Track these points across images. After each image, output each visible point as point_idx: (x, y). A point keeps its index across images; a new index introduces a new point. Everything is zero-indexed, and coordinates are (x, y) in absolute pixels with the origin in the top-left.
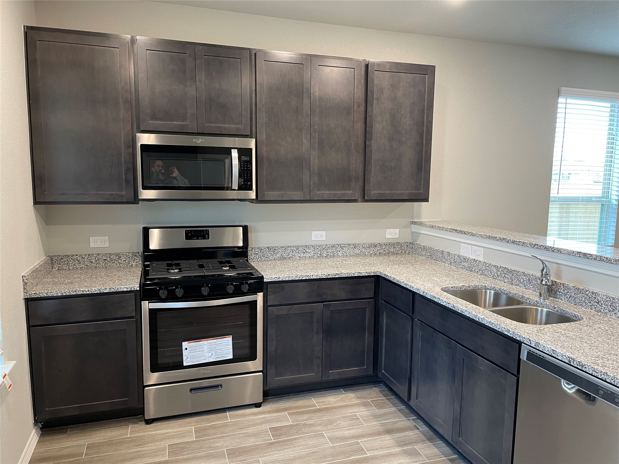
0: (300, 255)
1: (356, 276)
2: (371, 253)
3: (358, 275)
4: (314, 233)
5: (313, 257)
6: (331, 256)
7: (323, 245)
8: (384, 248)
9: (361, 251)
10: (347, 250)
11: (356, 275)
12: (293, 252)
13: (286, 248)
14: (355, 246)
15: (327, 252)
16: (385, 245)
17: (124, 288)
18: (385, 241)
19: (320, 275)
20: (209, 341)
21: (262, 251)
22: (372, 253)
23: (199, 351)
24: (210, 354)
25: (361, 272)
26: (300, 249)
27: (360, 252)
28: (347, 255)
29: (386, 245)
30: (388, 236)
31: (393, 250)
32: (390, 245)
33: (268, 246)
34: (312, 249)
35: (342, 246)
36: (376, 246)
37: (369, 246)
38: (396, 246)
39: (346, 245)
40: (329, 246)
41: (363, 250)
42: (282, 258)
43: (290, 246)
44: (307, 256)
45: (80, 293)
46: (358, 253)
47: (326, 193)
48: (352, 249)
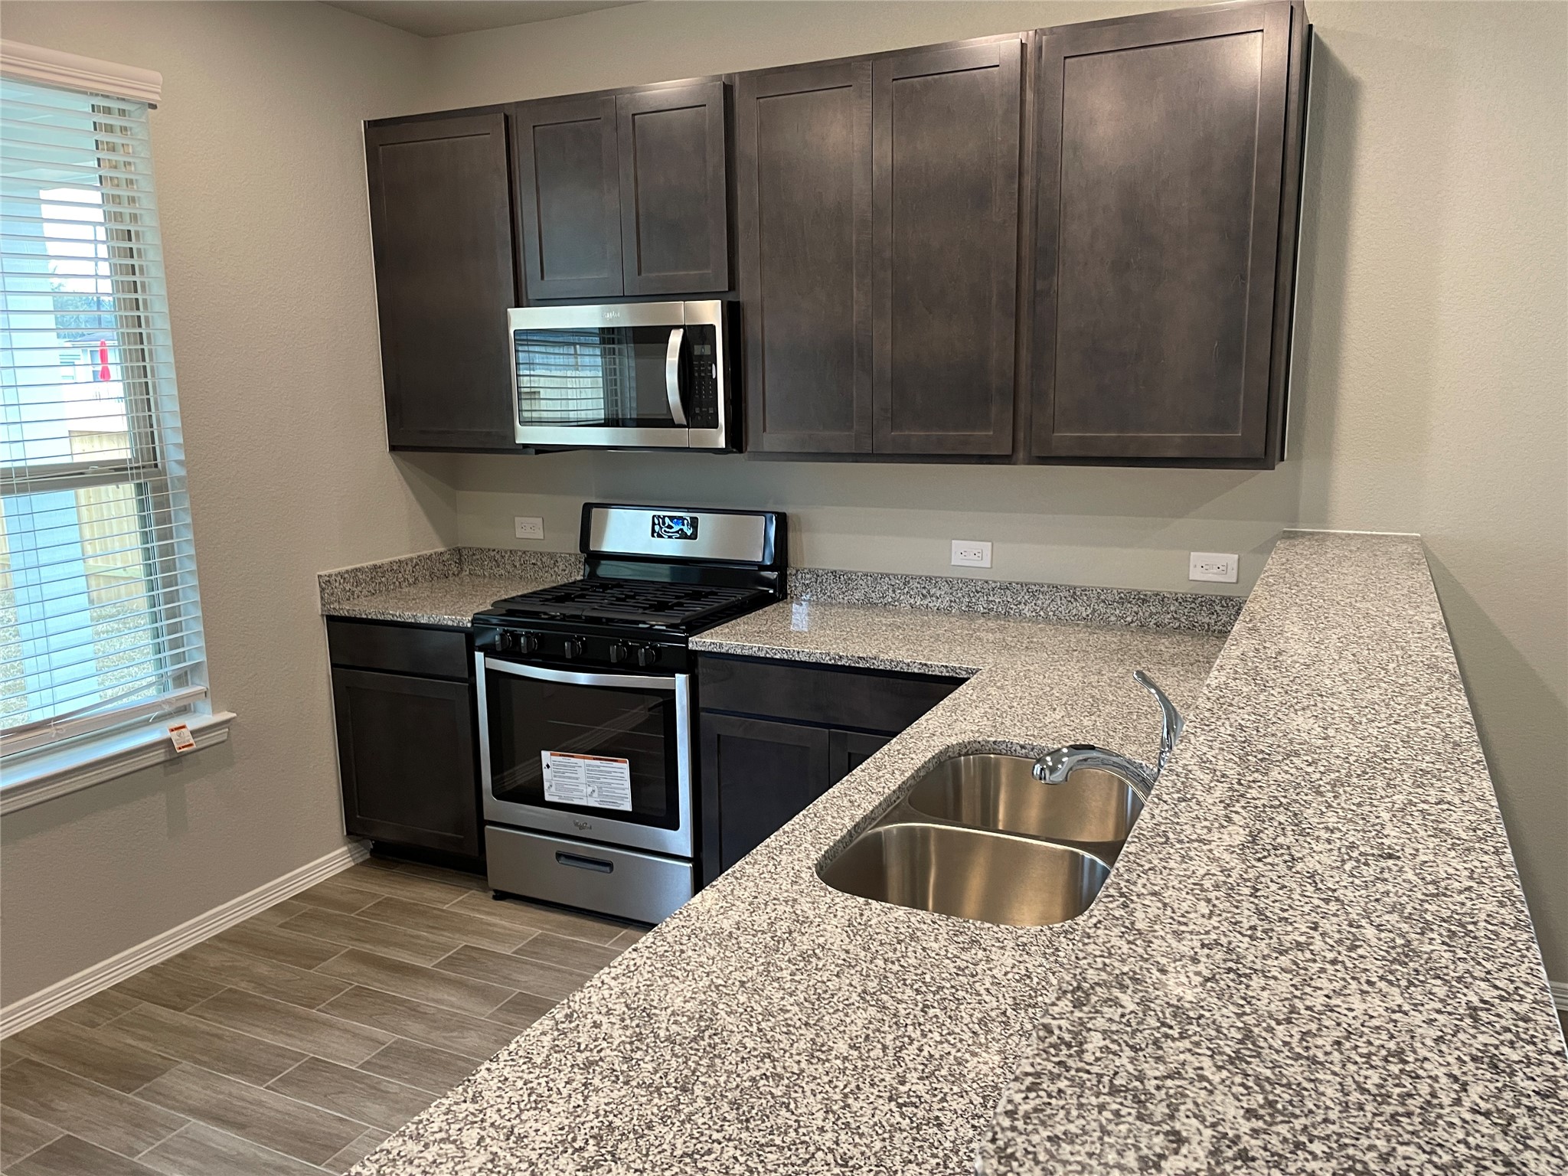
0: (912, 601)
1: (914, 673)
2: (1129, 619)
3: (922, 671)
4: (957, 545)
5: (948, 612)
6: (998, 616)
7: (977, 580)
8: (1172, 608)
9: (1094, 611)
10: (1048, 602)
11: (916, 671)
12: (894, 591)
13: (876, 578)
14: (1074, 594)
15: (989, 602)
16: (1177, 600)
17: (447, 619)
18: (1182, 589)
19: (818, 655)
20: (587, 761)
21: (819, 580)
22: (1132, 622)
23: (570, 778)
24: (590, 790)
25: (929, 663)
26: (914, 584)
27: (1089, 611)
28: (1047, 618)
29: (1181, 600)
30: (1196, 574)
31: (1207, 620)
32: (1197, 602)
33: (835, 568)
34: (946, 588)
35: (1032, 590)
36: (1144, 600)
37: (1121, 598)
38: (1218, 608)
39: (1045, 589)
40: (993, 585)
41: (1101, 608)
42: (868, 604)
43: (888, 575)
44: (930, 605)
45: (389, 618)
46: (1084, 615)
47: (916, 436)
48: (1064, 601)
